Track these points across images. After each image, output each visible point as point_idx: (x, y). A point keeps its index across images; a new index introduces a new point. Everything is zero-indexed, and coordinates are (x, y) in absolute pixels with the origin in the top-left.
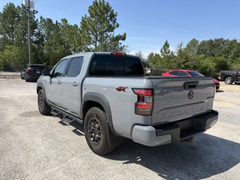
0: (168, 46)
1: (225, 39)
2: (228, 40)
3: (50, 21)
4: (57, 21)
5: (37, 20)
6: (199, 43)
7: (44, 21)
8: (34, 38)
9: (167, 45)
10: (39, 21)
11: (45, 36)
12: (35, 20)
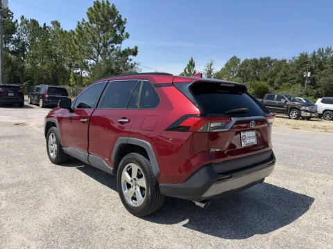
0: (194, 66)
1: (273, 58)
2: (276, 60)
3: (35, 23)
4: (45, 24)
5: (17, 21)
6: (241, 62)
7: (26, 23)
8: (11, 47)
9: (192, 64)
10: (19, 22)
11: (27, 45)
12: (13, 21)
